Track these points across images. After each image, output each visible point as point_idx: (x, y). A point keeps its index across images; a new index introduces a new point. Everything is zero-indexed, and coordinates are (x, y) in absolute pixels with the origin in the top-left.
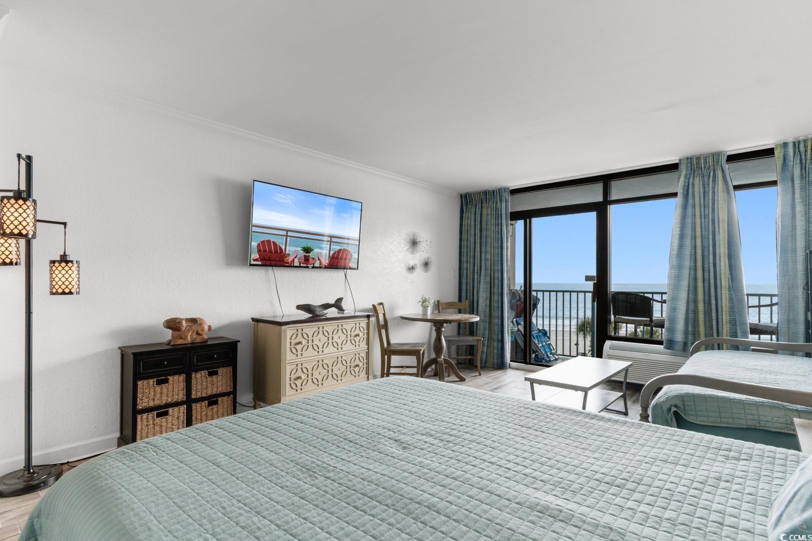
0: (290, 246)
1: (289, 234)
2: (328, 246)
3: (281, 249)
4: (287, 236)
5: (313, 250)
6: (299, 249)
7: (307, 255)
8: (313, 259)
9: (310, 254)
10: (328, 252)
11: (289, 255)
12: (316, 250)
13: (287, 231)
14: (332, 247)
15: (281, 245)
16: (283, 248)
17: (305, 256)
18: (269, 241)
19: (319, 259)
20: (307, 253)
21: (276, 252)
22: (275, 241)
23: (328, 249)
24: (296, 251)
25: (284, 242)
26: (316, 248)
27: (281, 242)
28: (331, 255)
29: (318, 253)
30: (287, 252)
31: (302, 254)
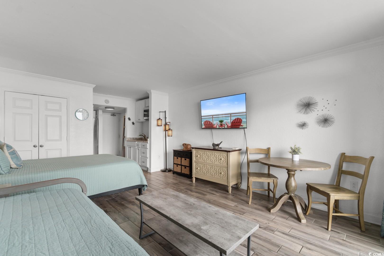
0: (214, 121)
1: (214, 117)
2: (230, 118)
3: (211, 123)
4: (213, 118)
5: (223, 121)
6: (218, 122)
7: (222, 123)
8: (224, 124)
9: (223, 123)
10: (230, 121)
11: (215, 124)
12: (225, 121)
13: (213, 116)
14: (231, 118)
15: (211, 122)
16: (212, 122)
17: (221, 124)
18: (207, 121)
19: (226, 124)
20: (221, 123)
21: (210, 124)
22: (209, 120)
23: (230, 119)
24: (217, 123)
25: (212, 120)
26: (225, 120)
27: (211, 120)
28: (232, 122)
29: (226, 122)
30: (214, 124)
31: (219, 123)
